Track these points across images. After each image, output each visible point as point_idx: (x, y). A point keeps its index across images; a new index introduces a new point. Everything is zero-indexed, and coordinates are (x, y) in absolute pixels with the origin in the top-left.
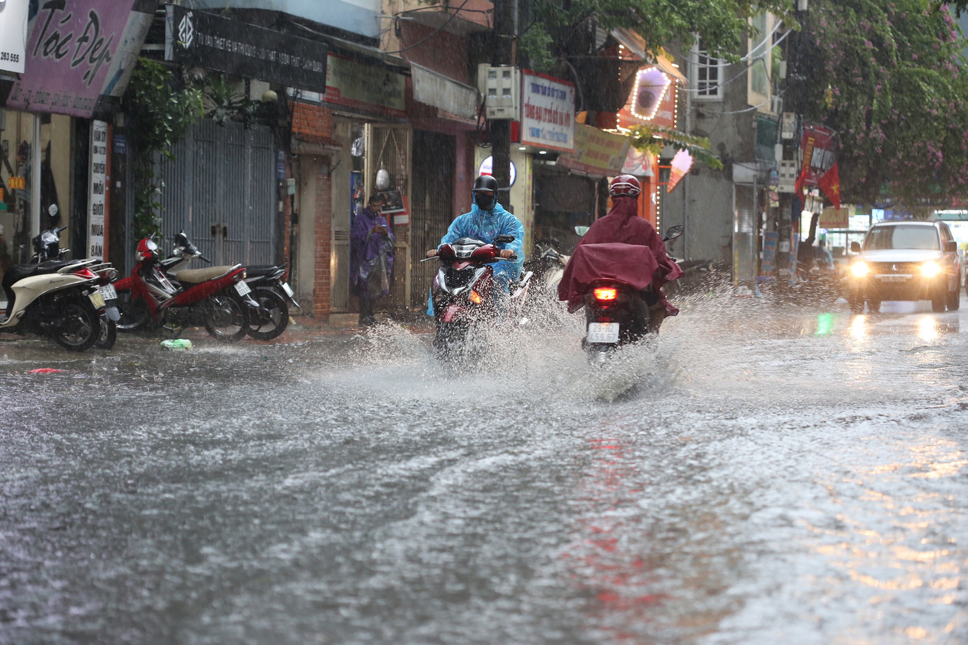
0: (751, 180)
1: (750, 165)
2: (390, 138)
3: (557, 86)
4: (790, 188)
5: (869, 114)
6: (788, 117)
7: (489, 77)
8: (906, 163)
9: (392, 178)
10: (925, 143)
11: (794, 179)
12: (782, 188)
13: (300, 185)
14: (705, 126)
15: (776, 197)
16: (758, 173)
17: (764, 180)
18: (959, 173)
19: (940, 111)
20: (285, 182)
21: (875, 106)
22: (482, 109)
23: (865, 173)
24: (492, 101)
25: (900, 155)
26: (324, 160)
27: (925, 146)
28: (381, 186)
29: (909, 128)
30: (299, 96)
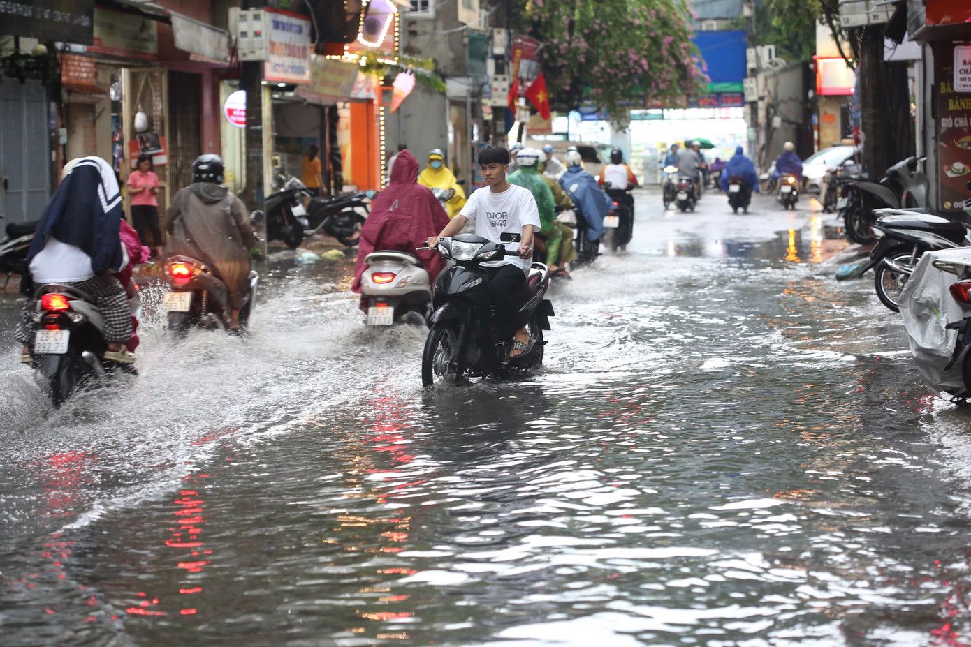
0: (464, 94)
1: (463, 80)
2: (147, 83)
3: (295, 21)
4: (503, 102)
5: (572, 25)
6: (499, 32)
7: (240, 20)
8: (609, 70)
9: (150, 121)
10: (626, 50)
11: (506, 94)
12: (495, 102)
13: (70, 133)
14: (419, 43)
15: (489, 110)
16: (470, 88)
17: (478, 93)
18: (660, 78)
19: (642, 20)
20: (56, 131)
21: (577, 16)
22: (233, 50)
23: (569, 81)
24: (243, 44)
25: (602, 64)
26: (89, 108)
27: (627, 54)
28: (140, 128)
29: (610, 36)
30: (67, 49)
